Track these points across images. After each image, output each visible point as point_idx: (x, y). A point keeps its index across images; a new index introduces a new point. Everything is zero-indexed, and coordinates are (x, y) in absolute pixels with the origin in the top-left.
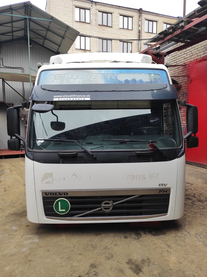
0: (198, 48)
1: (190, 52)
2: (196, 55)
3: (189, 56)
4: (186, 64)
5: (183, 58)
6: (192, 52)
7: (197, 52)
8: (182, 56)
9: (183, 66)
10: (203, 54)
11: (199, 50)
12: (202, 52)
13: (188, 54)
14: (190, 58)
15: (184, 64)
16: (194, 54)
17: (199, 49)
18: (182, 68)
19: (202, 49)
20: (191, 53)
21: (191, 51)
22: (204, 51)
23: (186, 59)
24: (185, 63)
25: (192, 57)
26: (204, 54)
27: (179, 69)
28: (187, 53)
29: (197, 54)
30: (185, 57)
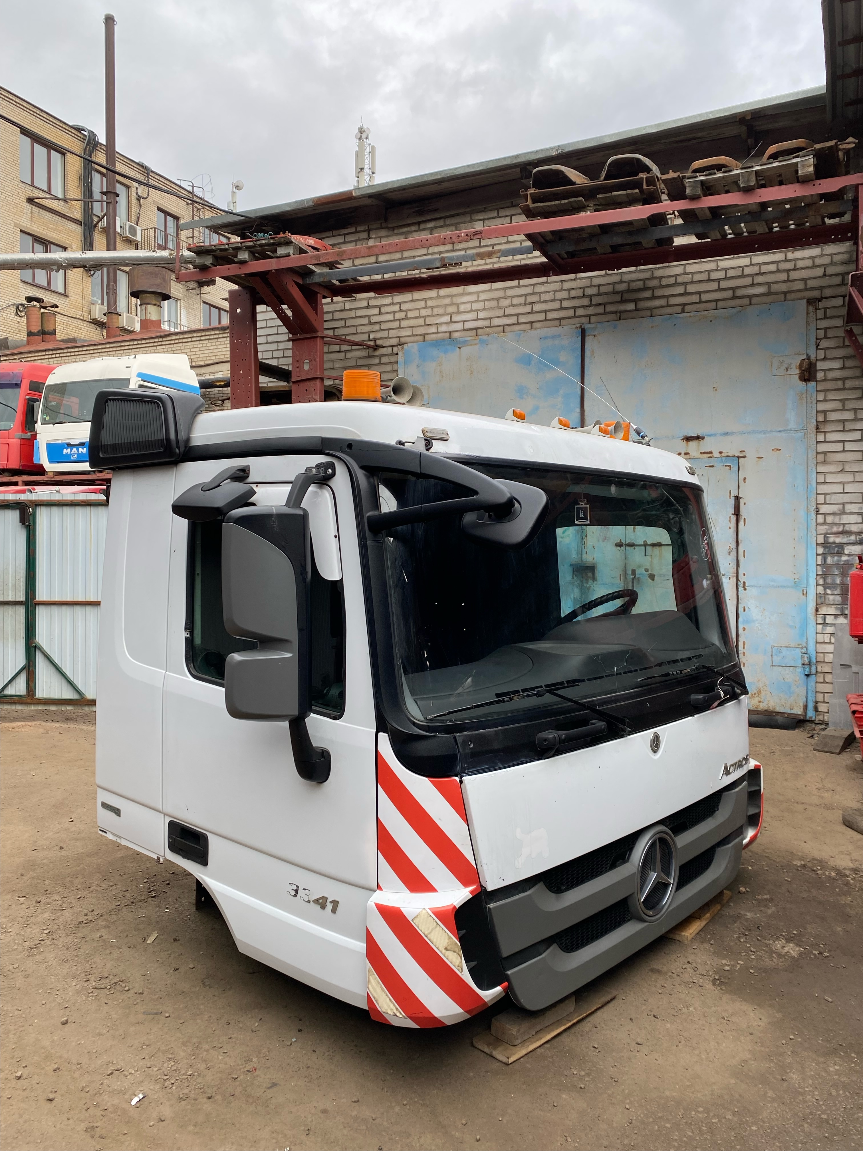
0: (425, 300)
1: (392, 304)
2: (421, 321)
3: (390, 317)
4: (379, 342)
5: (366, 321)
6: (404, 307)
7: (424, 313)
8: (360, 313)
9: (369, 347)
10: (446, 323)
11: (432, 308)
12: (442, 315)
13: (383, 310)
14: (396, 324)
15: (372, 343)
16: (410, 314)
17: (430, 303)
18: (364, 353)
19: (445, 306)
20: (397, 308)
21: (400, 303)
22: (451, 314)
23: (377, 327)
24: (375, 340)
25: (404, 323)
26: (451, 322)
27: (349, 355)
28: (379, 307)
29: (425, 317)
30: (374, 319)
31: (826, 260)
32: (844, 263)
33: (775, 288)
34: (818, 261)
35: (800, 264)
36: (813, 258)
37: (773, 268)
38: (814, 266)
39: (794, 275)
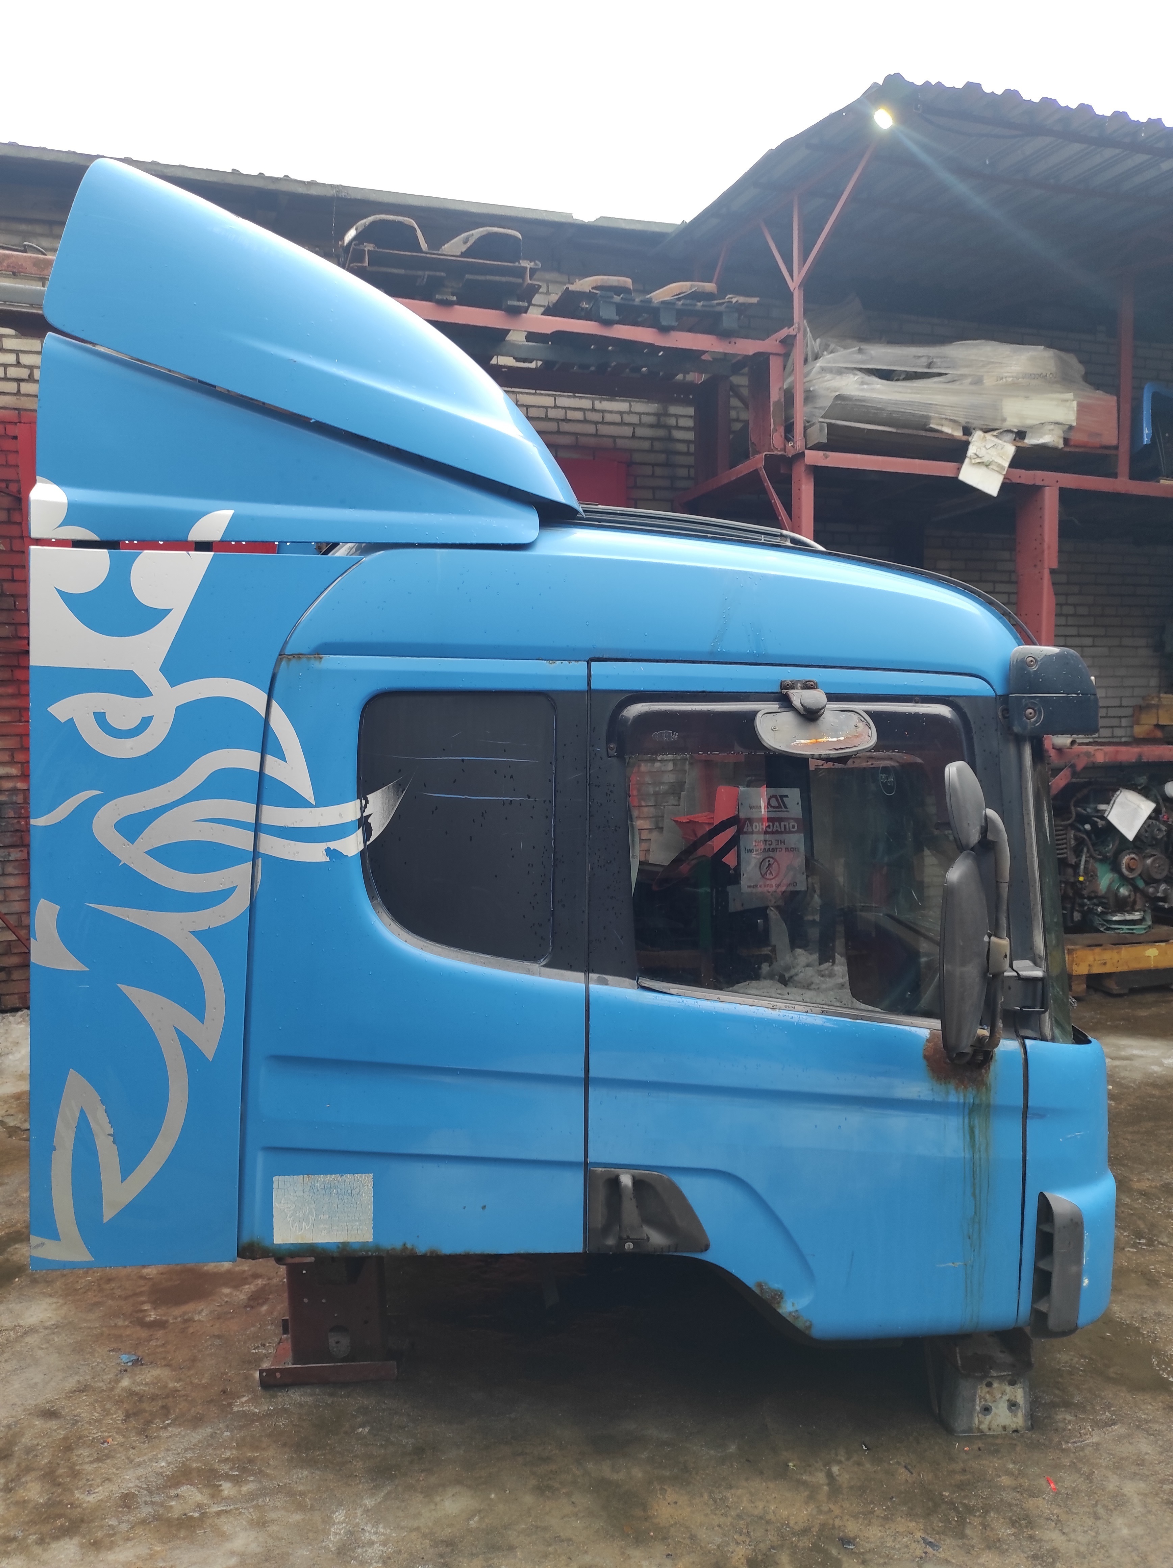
31: (634, 419)
32: (651, 426)
33: (583, 440)
34: (628, 419)
35: (609, 418)
36: (621, 413)
37: (579, 415)
38: (622, 424)
39: (604, 430)
